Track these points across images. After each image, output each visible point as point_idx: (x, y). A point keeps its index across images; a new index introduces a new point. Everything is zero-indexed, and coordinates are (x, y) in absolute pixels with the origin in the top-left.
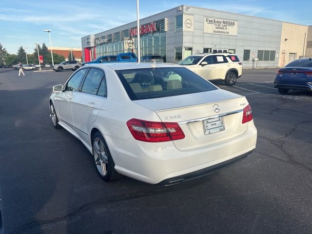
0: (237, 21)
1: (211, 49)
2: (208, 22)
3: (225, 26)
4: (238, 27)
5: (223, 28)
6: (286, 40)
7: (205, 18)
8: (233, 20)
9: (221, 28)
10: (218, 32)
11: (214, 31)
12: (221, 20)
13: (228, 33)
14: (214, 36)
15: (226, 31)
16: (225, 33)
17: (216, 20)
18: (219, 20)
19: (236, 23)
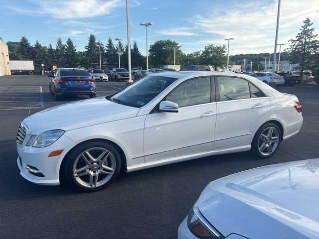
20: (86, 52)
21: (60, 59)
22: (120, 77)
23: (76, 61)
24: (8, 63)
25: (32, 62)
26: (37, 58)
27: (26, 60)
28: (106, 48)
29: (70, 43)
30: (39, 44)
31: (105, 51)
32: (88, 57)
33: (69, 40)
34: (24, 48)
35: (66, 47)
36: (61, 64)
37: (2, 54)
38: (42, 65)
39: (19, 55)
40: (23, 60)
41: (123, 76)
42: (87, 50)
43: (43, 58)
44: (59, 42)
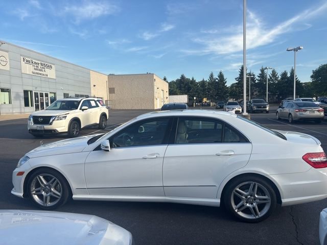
0: (54, 64)
1: (31, 92)
2: (25, 61)
3: (43, 68)
4: (56, 71)
5: (42, 71)
6: (94, 86)
7: (22, 58)
8: (51, 63)
9: (40, 70)
10: (37, 73)
11: (33, 73)
12: (38, 62)
13: (47, 75)
14: (33, 77)
15: (44, 73)
16: (44, 75)
17: (34, 61)
18: (37, 62)
19: (53, 66)
20: (236, 83)
21: (211, 92)
22: (255, 108)
23: (225, 93)
24: (167, 98)
25: (187, 96)
26: (191, 92)
27: (183, 94)
28: (258, 78)
29: (221, 76)
30: (194, 79)
31: (257, 81)
32: (237, 89)
33: (221, 73)
34: (182, 84)
35: (217, 80)
36: (211, 96)
37: (163, 90)
38: (195, 98)
39: (177, 90)
40: (180, 94)
41: (258, 107)
42: (237, 82)
43: (196, 92)
44: (212, 76)
